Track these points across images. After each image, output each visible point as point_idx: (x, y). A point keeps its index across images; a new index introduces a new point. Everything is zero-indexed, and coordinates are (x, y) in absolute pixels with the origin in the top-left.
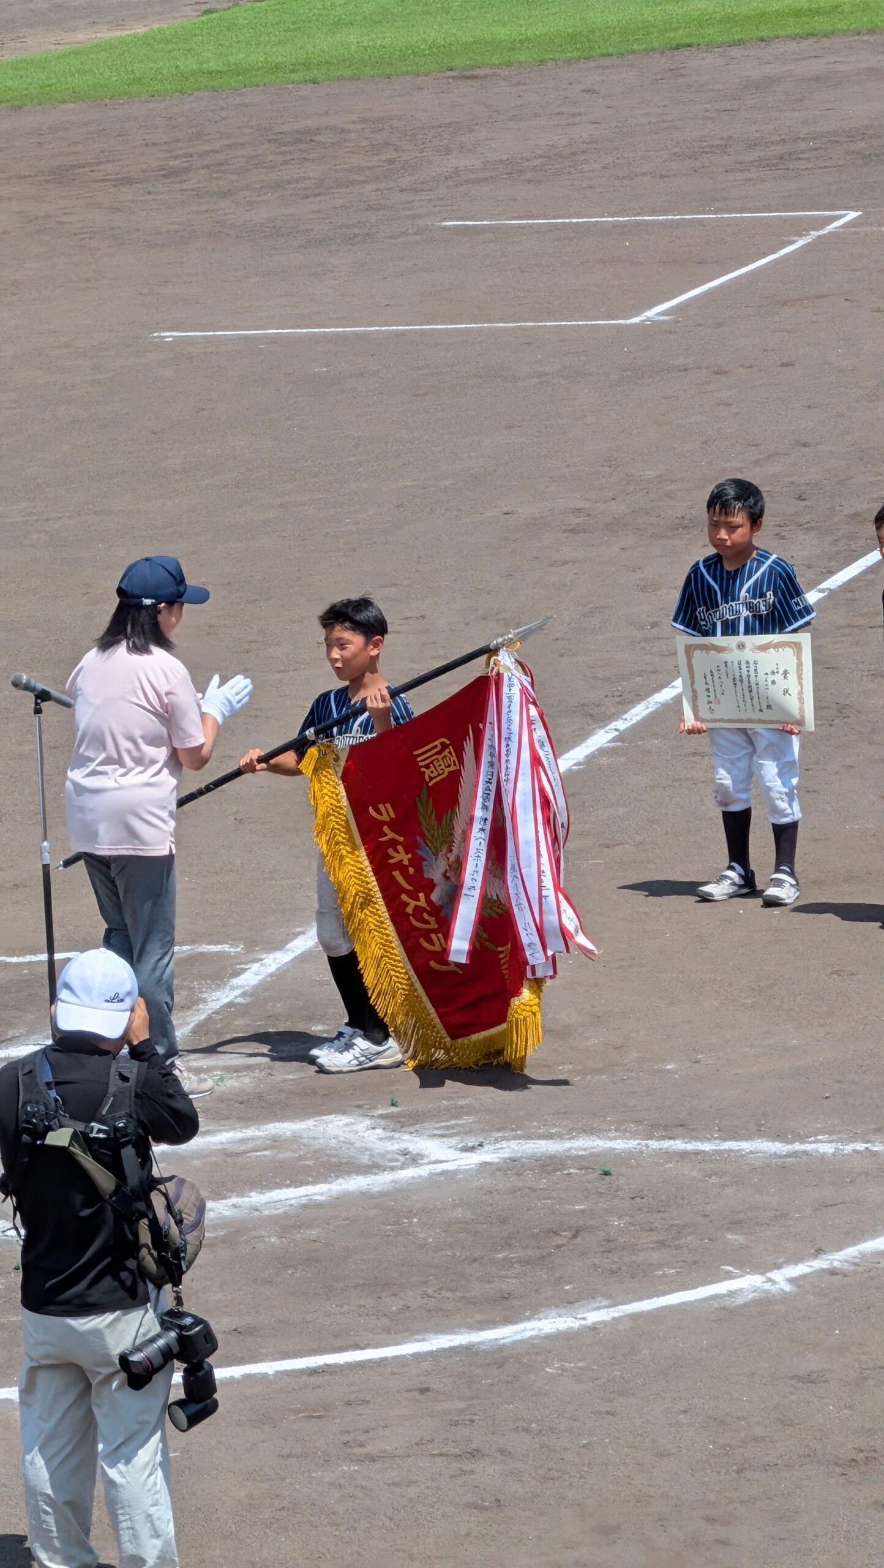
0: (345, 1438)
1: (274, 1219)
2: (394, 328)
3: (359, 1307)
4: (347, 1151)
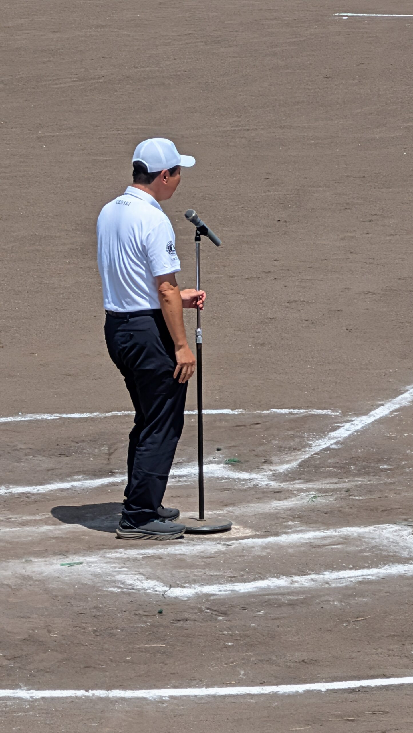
1: (338, 590)
3: (389, 650)
4: (394, 548)
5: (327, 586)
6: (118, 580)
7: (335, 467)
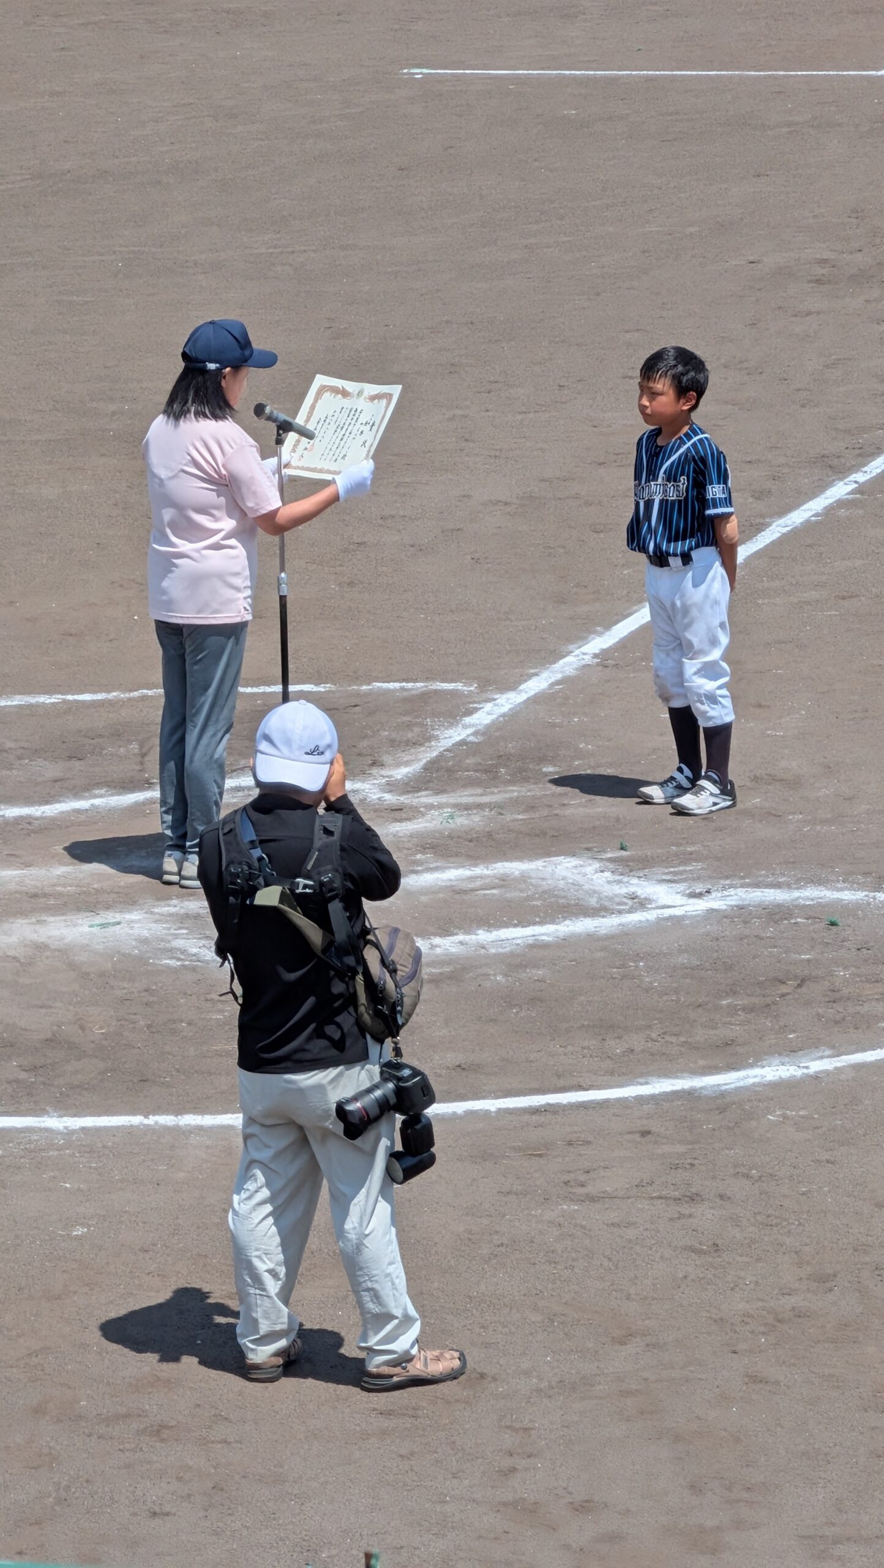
0: (566, 1177)
1: (500, 958)
2: (645, 72)
3: (584, 1048)
4: (575, 893)
5: (483, 951)
6: (176, 949)
7: (476, 771)
